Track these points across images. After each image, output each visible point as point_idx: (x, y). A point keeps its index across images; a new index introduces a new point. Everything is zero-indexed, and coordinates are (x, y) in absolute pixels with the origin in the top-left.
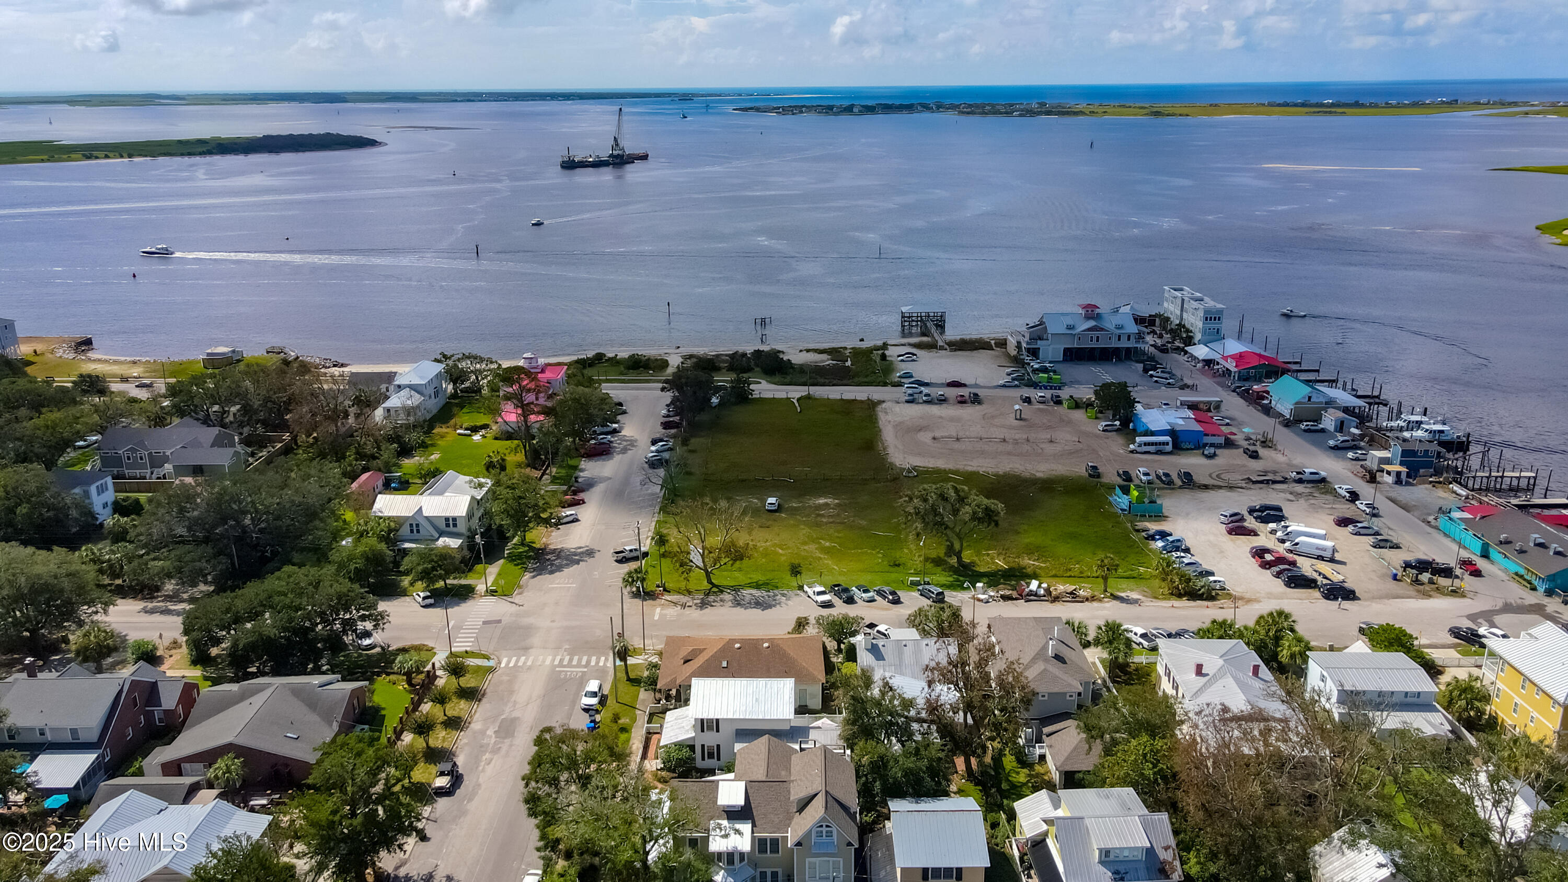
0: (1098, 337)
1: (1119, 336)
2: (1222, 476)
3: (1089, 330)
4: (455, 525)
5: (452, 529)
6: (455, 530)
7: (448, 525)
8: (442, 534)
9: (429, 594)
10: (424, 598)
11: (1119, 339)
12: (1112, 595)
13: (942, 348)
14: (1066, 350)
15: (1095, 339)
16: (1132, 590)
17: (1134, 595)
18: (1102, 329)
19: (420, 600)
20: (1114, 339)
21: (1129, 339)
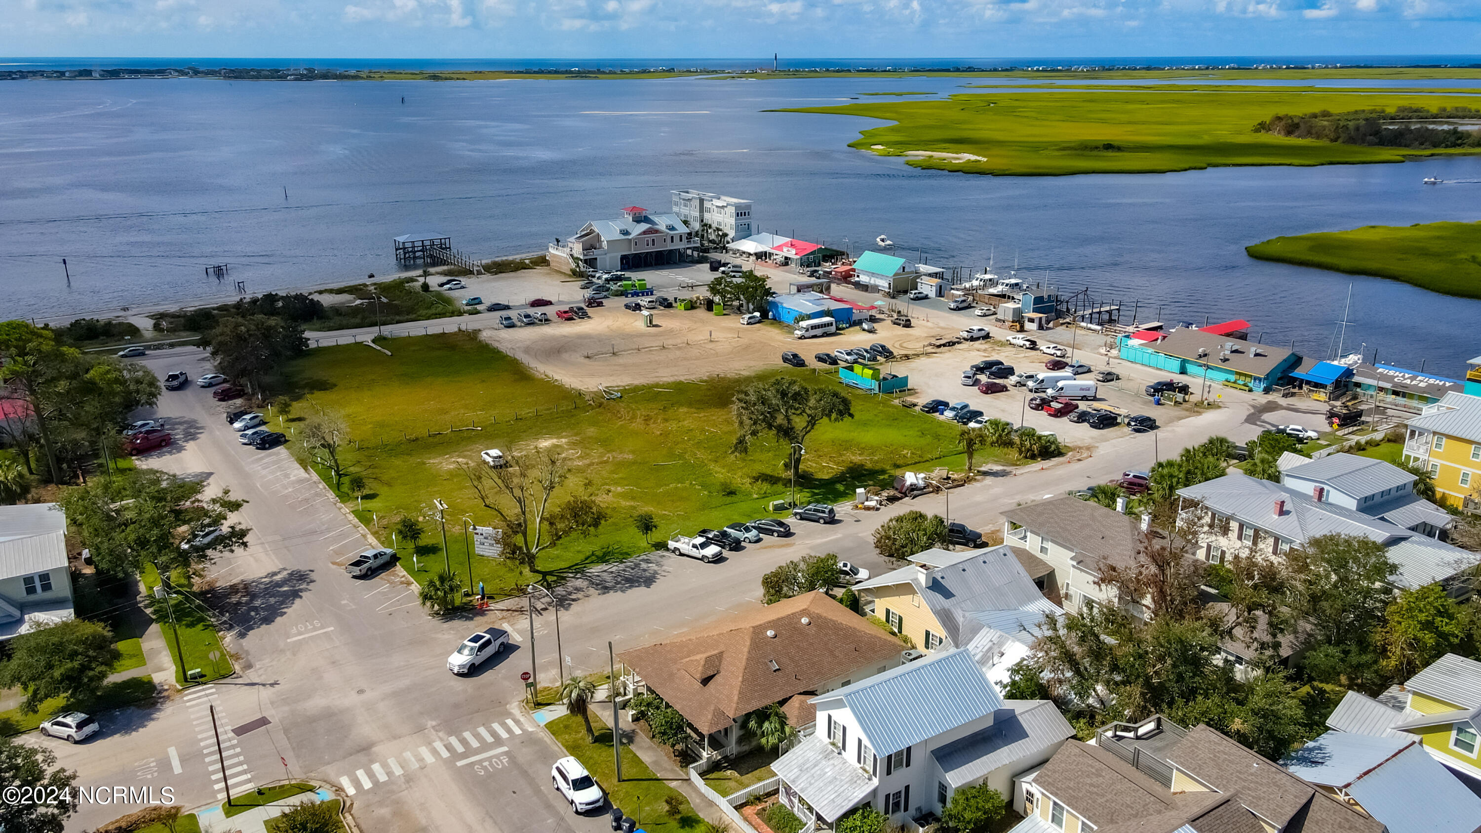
0: (653, 240)
1: (672, 237)
2: (905, 345)
3: (644, 233)
4: (47, 587)
5: (40, 594)
6: (48, 595)
7: (31, 590)
8: (25, 607)
9: (83, 716)
10: (80, 726)
11: (672, 241)
12: (978, 471)
13: (479, 273)
14: (623, 258)
15: (650, 243)
16: (987, 463)
17: (997, 468)
18: (657, 231)
19: (72, 731)
20: (669, 240)
21: (681, 240)
